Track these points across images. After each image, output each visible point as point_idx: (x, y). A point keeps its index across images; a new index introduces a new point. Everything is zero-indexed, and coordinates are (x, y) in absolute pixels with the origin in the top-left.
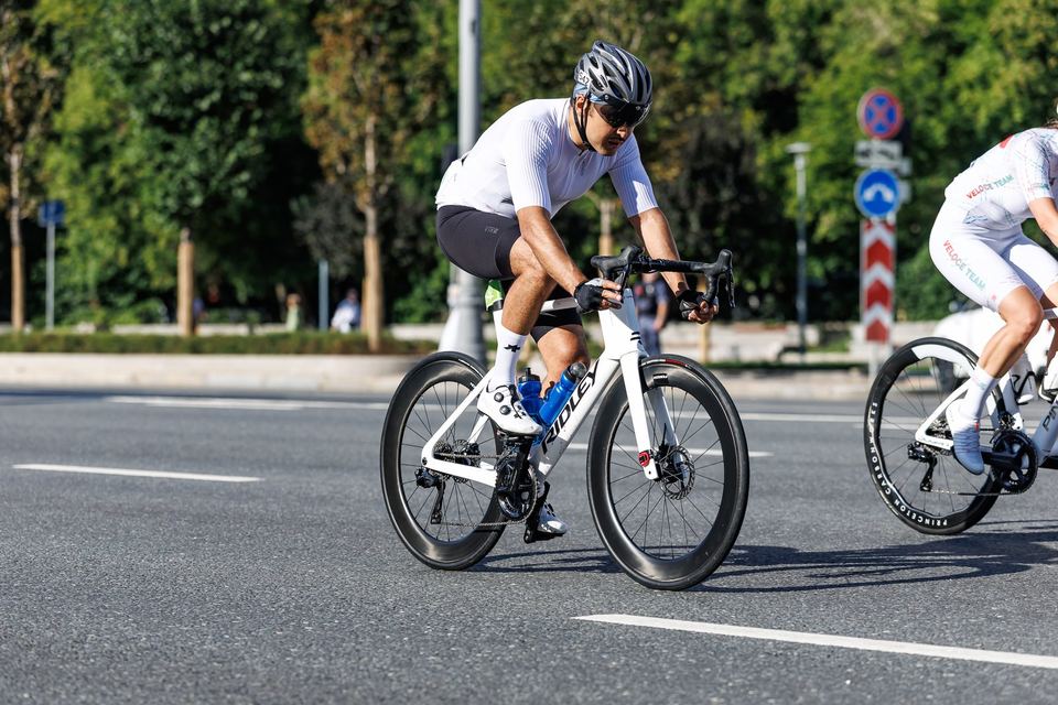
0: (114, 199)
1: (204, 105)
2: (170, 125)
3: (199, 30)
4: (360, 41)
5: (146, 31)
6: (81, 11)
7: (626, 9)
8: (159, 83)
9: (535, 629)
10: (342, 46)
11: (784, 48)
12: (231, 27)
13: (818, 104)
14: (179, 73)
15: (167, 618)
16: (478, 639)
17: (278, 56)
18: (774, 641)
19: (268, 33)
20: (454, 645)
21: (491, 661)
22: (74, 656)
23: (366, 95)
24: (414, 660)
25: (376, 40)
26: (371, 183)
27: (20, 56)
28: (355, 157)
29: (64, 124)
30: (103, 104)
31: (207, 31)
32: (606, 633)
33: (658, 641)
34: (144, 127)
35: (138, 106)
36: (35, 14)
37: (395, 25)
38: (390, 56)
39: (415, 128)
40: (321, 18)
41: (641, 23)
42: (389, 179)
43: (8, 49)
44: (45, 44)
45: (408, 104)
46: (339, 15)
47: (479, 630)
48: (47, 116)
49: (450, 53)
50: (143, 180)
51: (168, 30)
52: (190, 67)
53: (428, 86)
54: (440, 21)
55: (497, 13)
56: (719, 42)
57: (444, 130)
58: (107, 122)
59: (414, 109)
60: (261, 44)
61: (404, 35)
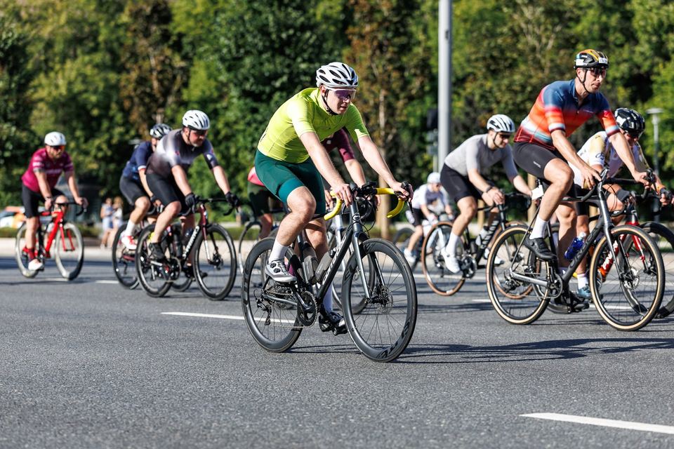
0: (220, 142)
1: (278, 84)
2: (257, 97)
3: (274, 36)
4: (375, 43)
5: (241, 38)
6: (200, 24)
7: (545, 23)
8: (249, 70)
9: (497, 422)
10: (364, 47)
11: (644, 47)
12: (294, 35)
13: (664, 83)
14: (261, 64)
15: (262, 413)
16: (461, 429)
17: (324, 53)
18: (652, 432)
19: (317, 39)
20: (445, 433)
21: (470, 443)
22: (204, 437)
23: (379, 78)
24: (421, 442)
25: (385, 43)
26: (383, 133)
27: (162, 53)
28: (373, 117)
29: (189, 95)
30: (213, 83)
31: (279, 37)
32: (543, 425)
33: (576, 431)
34: (239, 98)
35: (236, 85)
36: (170, 27)
37: (397, 34)
38: (394, 53)
39: (411, 98)
40: (351, 29)
41: (553, 31)
42: (394, 131)
43: (155, 49)
44: (177, 47)
45: (406, 83)
46: (363, 27)
47: (461, 423)
48: (179, 91)
49: (432, 51)
50: (238, 131)
51: (254, 37)
52: (268, 61)
53: (418, 72)
54: (425, 31)
55: (462, 25)
56: (603, 44)
57: (428, 100)
58: (216, 94)
59: (409, 87)
60: (313, 46)
61: (403, 40)
